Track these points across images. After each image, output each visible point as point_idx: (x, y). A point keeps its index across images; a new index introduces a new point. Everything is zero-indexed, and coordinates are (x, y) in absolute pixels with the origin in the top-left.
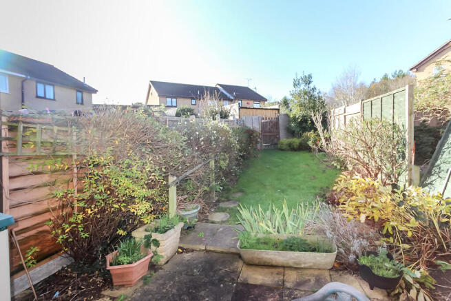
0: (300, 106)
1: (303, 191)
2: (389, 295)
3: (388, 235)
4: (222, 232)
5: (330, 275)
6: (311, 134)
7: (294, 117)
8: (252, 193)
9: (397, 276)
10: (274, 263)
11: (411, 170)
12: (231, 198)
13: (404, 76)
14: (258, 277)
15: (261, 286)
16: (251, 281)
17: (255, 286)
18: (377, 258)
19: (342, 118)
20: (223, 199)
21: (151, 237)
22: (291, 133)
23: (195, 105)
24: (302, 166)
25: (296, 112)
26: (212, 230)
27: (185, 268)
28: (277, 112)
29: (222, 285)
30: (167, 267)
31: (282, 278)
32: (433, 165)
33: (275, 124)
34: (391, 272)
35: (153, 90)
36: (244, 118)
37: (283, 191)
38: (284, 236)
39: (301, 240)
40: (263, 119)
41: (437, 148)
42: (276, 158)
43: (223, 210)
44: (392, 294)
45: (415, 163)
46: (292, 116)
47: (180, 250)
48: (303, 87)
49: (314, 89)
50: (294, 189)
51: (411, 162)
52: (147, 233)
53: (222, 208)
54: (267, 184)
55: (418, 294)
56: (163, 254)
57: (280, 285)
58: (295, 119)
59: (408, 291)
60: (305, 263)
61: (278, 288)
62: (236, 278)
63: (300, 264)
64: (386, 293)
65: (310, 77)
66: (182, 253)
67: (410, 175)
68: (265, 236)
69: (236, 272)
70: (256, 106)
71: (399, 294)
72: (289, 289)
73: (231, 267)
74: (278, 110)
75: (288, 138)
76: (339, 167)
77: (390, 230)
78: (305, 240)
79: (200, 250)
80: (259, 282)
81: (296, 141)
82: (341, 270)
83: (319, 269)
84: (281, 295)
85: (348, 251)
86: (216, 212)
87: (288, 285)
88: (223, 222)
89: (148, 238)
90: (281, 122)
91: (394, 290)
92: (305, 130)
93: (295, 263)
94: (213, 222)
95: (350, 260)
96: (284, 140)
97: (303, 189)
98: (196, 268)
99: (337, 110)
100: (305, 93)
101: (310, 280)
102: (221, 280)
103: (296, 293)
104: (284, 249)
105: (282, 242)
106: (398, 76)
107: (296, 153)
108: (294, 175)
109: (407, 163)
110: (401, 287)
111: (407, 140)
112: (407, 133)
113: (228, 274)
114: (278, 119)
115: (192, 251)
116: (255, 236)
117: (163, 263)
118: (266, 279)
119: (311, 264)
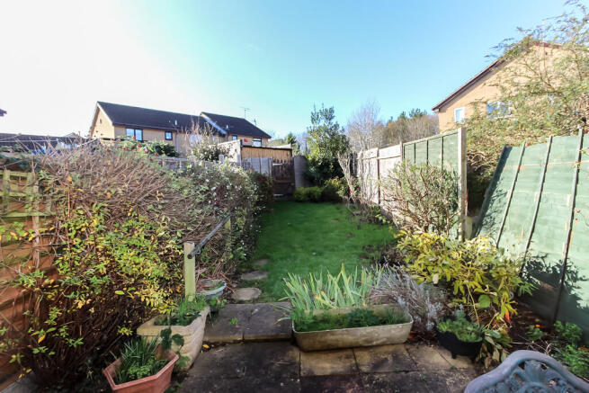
0: (320, 146)
1: (344, 253)
2: (473, 361)
3: (460, 296)
4: (258, 314)
5: (407, 350)
6: (335, 182)
7: (314, 160)
8: (281, 259)
9: (480, 339)
10: (340, 345)
11: (464, 221)
12: (254, 267)
13: (421, 115)
14: (325, 366)
15: (332, 376)
16: (318, 373)
17: (325, 378)
18: (455, 323)
19: (374, 162)
20: (244, 270)
21: (170, 331)
22: (309, 180)
23: (171, 139)
24: (331, 222)
25: (315, 154)
26: (244, 313)
27: (222, 370)
28: (289, 153)
29: (282, 384)
30: (195, 373)
31: (354, 362)
32: (483, 216)
33: (289, 168)
34: (473, 335)
35: (103, 115)
36: (249, 160)
37: (320, 254)
38: (346, 309)
39: (368, 312)
40: (274, 162)
41: (485, 196)
42: (296, 212)
43: (250, 284)
44: (477, 359)
45: (468, 215)
46: (310, 159)
47: (206, 346)
48: (322, 123)
49: (336, 126)
50: (333, 250)
51: (464, 213)
52: (164, 327)
53: (246, 282)
54: (296, 246)
55: (500, 356)
56: (188, 355)
57: (353, 371)
58: (314, 162)
59: (492, 354)
60: (378, 340)
61: (354, 375)
62: (297, 372)
63: (372, 342)
64: (470, 361)
65: (332, 111)
66: (208, 349)
67: (463, 227)
68: (322, 312)
69: (295, 363)
70: (257, 144)
71: (483, 359)
72: (367, 374)
73: (286, 359)
74: (290, 150)
75: (305, 186)
76: (384, 221)
77: (462, 288)
78: (372, 312)
79: (236, 342)
80: (328, 372)
81: (317, 190)
82: (416, 342)
83: (393, 344)
84: (360, 383)
85: (424, 318)
86: (239, 287)
87: (364, 369)
88: (254, 301)
89: (166, 334)
90: (296, 167)
91: (476, 355)
92: (327, 176)
93: (367, 341)
94: (241, 302)
95: (428, 328)
96: (301, 189)
97: (343, 250)
98: (239, 366)
99: (367, 152)
100: (326, 131)
101: (386, 359)
102: (278, 378)
103: (377, 377)
104: (351, 325)
105: (344, 317)
106: (416, 116)
107: (317, 205)
108: (326, 233)
109: (460, 214)
110: (484, 351)
111: (460, 188)
112: (459, 181)
113: (284, 368)
114: (292, 162)
115: (224, 344)
116: (311, 313)
117: (188, 367)
118: (335, 366)
119: (385, 339)
